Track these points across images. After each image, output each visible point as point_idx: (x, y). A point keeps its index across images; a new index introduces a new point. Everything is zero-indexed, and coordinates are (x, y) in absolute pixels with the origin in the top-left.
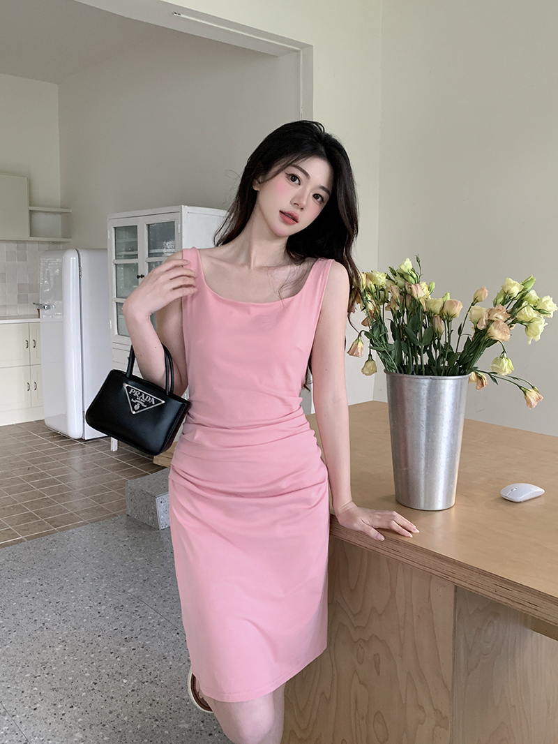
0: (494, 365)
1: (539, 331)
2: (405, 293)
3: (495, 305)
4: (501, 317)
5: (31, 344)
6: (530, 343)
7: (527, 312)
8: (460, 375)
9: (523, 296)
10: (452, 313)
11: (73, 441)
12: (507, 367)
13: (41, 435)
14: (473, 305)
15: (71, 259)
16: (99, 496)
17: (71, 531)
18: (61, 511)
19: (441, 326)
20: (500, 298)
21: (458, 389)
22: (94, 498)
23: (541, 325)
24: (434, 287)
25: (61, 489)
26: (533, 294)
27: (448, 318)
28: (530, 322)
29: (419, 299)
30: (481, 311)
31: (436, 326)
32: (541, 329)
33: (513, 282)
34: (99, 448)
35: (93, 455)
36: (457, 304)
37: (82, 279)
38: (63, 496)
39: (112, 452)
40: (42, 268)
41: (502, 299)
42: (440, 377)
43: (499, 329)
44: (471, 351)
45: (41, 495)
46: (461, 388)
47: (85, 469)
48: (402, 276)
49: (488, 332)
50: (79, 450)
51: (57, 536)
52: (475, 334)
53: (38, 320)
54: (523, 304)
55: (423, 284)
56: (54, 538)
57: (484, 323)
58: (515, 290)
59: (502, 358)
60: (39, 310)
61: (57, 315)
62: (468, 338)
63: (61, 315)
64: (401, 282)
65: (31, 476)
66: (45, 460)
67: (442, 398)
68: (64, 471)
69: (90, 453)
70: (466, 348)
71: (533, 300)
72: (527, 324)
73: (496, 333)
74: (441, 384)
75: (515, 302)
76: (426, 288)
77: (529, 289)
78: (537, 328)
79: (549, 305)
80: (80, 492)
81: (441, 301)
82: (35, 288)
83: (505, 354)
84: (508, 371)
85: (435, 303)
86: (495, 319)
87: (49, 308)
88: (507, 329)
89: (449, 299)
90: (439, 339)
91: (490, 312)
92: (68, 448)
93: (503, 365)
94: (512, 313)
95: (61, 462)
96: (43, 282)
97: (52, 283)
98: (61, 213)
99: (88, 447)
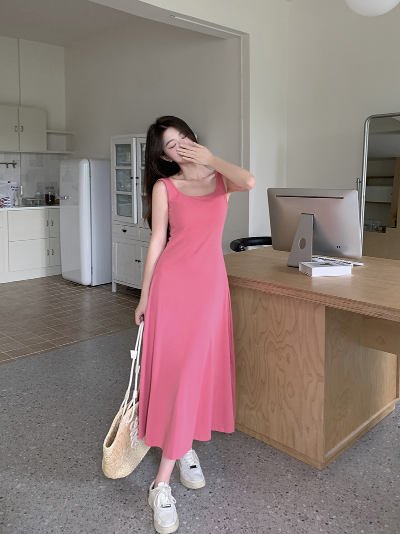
98: (65, 134)
99: (95, 291)
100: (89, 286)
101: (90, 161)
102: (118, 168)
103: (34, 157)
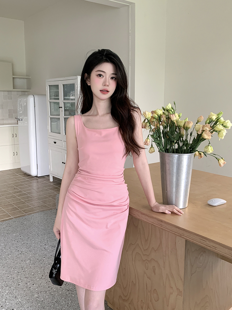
0: (205, 149)
1: (223, 135)
2: (168, 118)
3: (206, 123)
4: (208, 129)
5: (14, 136)
6: (220, 140)
7: (219, 127)
8: (190, 153)
9: (218, 120)
10: (188, 127)
11: (32, 177)
12: (210, 150)
13: (19, 175)
14: (197, 123)
15: (31, 99)
16: (44, 201)
17: (32, 215)
18: (28, 206)
19: (184, 132)
20: (208, 121)
21: (189, 159)
22: (42, 201)
23: (224, 132)
24: (181, 115)
25: (28, 197)
26: (222, 119)
27: (186, 129)
28: (220, 131)
29: (174, 121)
30: (200, 126)
31: (182, 132)
32: (224, 134)
33: (213, 114)
34: (44, 180)
35: (42, 183)
36: (190, 122)
37: (35, 108)
38: (29, 200)
39: (51, 182)
40: (18, 103)
41: (209, 121)
42: (182, 154)
43: (207, 134)
44: (195, 143)
45: (20, 200)
46: (191, 159)
47: (38, 189)
48: (167, 111)
49: (202, 135)
50: (35, 181)
51: (26, 217)
52: (197, 136)
53: (17, 125)
54: (217, 124)
55: (176, 114)
56: (25, 218)
57: (201, 131)
58: (214, 117)
59: (208, 146)
60: (17, 121)
61: (26, 123)
62: (194, 137)
63: (27, 123)
64: (167, 113)
65: (15, 192)
66: (21, 185)
67: (183, 163)
68: (30, 190)
69: (41, 182)
70: (193, 142)
71: (222, 121)
72: (219, 132)
73: (205, 136)
74: (182, 157)
75: (214, 122)
76: (178, 116)
77: (220, 117)
78: (222, 134)
79: (229, 124)
80: (36, 199)
81: (184, 121)
82: (16, 111)
83: (210, 144)
84: (211, 152)
85: (181, 122)
86: (205, 130)
87: (22, 120)
88: (210, 134)
89: (187, 120)
90: (183, 138)
91: (203, 127)
92: (31, 180)
93: (209, 149)
94: (212, 127)
95: (28, 186)
96: (19, 109)
97: (23, 109)
98: (26, 78)
99: (40, 180)
100: (36, 177)
101: (35, 96)
102: (51, 101)
103: (6, 93)
